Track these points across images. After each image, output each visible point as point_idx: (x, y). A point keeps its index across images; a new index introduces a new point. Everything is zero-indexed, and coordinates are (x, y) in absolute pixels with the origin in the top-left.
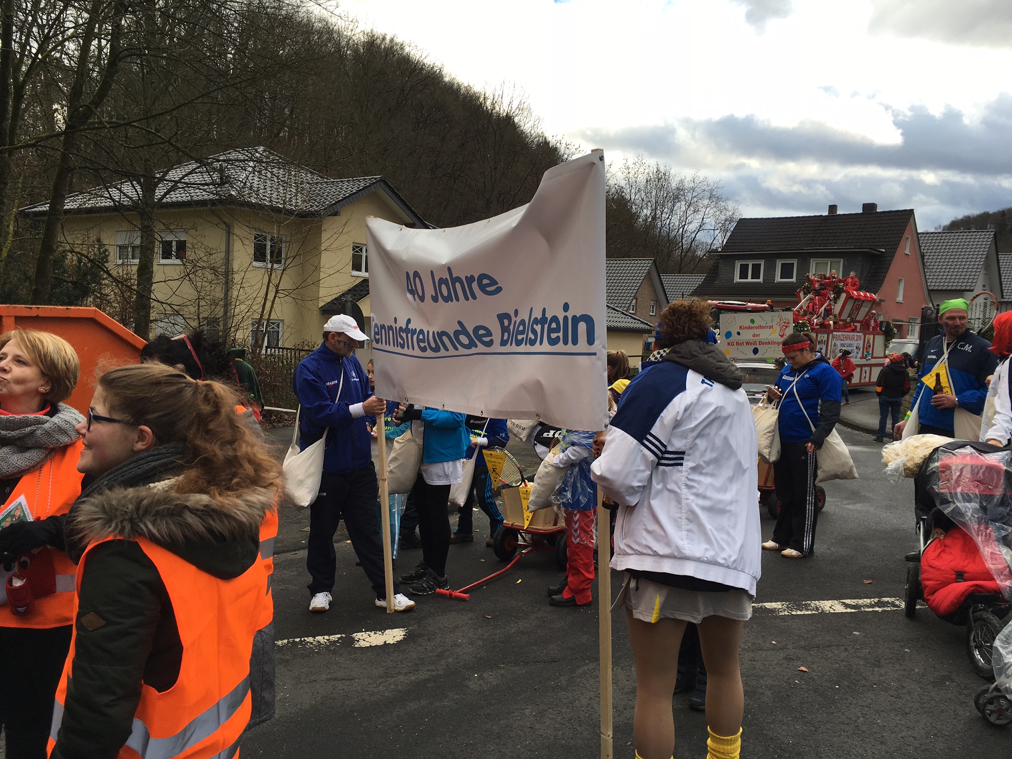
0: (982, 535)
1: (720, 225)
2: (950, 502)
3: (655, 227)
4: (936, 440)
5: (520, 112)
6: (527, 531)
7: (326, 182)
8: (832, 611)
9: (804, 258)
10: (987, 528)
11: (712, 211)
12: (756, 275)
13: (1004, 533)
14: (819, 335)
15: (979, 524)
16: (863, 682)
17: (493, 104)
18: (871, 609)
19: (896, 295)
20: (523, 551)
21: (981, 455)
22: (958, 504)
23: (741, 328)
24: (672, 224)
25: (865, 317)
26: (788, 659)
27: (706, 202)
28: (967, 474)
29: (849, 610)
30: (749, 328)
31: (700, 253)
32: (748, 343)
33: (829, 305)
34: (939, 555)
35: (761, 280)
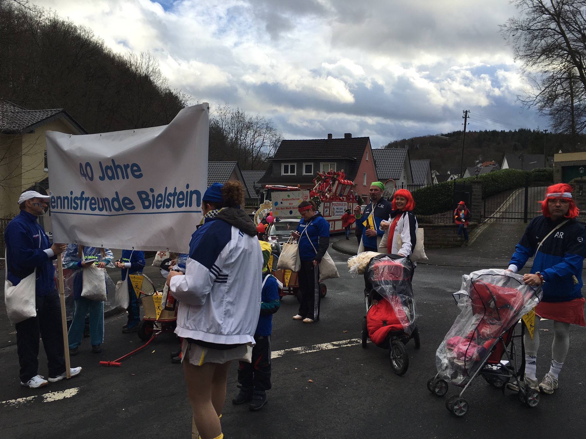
0: (394, 301)
1: (273, 143)
2: (379, 285)
3: (237, 143)
4: (372, 254)
5: (154, 74)
6: (159, 321)
7: (24, 112)
8: (326, 349)
9: (317, 162)
10: (396, 297)
11: (268, 136)
12: (292, 171)
13: (404, 299)
14: (326, 204)
15: (393, 295)
16: (340, 384)
17: (136, 68)
18: (346, 346)
19: (363, 182)
20: (156, 334)
21: (393, 260)
22: (383, 286)
23: (282, 200)
24: (247, 143)
25: (348, 193)
26: (303, 376)
27: (264, 131)
28: (386, 270)
29: (335, 347)
30: (287, 200)
31: (263, 159)
32: (287, 208)
33: (330, 187)
34: (375, 313)
35: (295, 174)
